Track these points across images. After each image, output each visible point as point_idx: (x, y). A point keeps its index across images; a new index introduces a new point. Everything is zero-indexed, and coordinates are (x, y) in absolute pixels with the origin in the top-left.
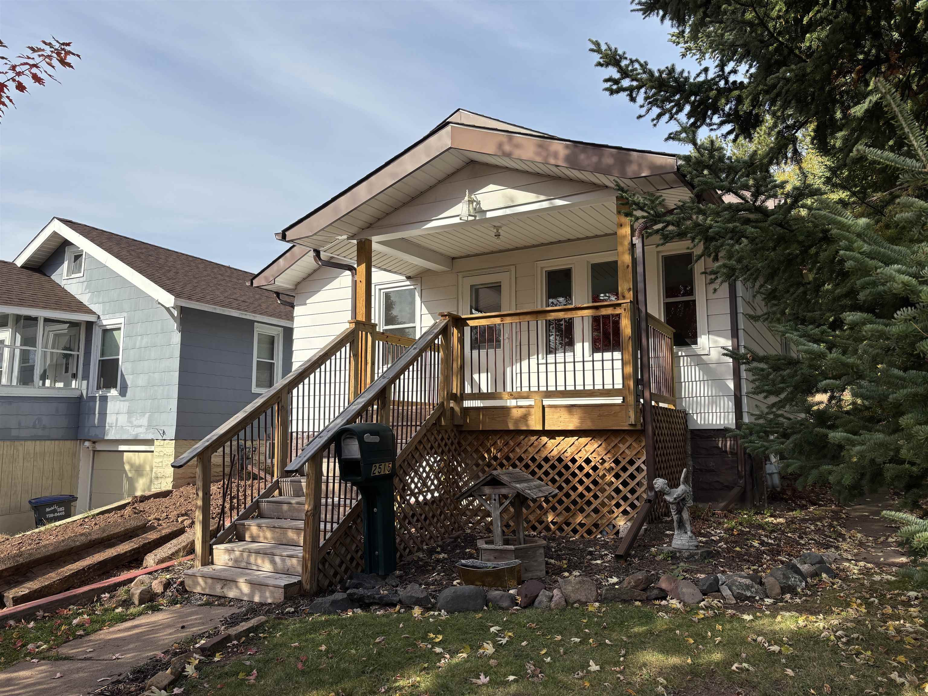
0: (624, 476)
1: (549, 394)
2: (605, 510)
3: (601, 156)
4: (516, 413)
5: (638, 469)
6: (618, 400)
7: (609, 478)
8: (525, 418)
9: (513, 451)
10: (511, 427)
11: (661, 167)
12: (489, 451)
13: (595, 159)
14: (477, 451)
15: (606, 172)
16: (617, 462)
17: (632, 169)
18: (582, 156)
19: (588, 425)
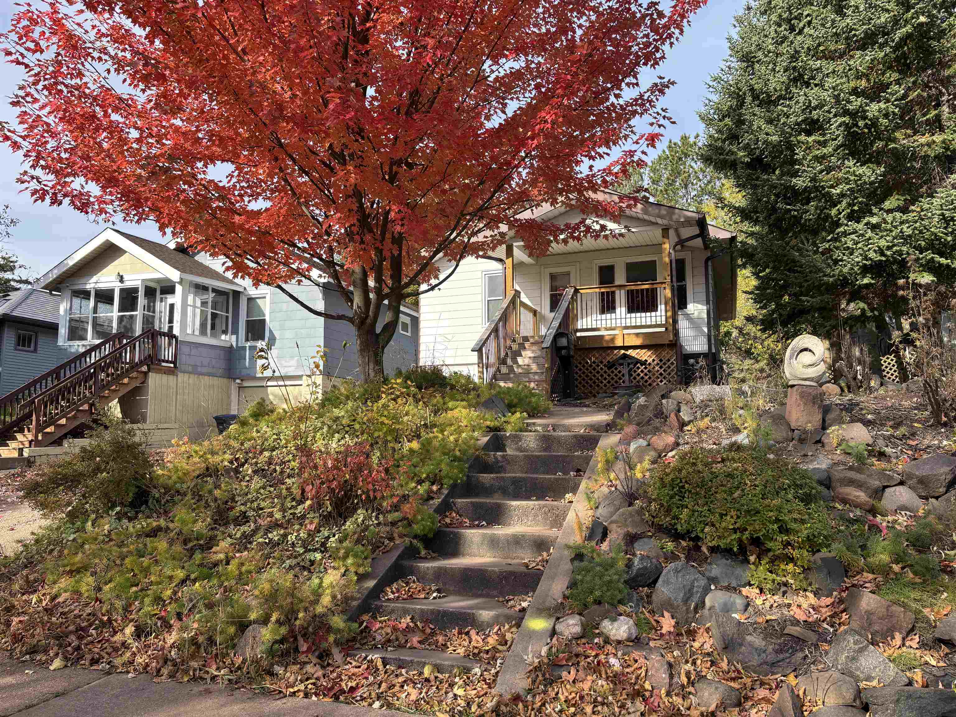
0: (664, 367)
1: (626, 328)
2: (655, 384)
3: (660, 210)
4: (607, 338)
5: (672, 364)
6: (663, 329)
7: (657, 368)
8: (613, 340)
9: (605, 358)
10: (605, 345)
11: (688, 217)
12: (590, 359)
13: (657, 211)
14: (584, 359)
15: (662, 217)
16: (661, 360)
17: (675, 217)
18: (650, 209)
19: (648, 342)
